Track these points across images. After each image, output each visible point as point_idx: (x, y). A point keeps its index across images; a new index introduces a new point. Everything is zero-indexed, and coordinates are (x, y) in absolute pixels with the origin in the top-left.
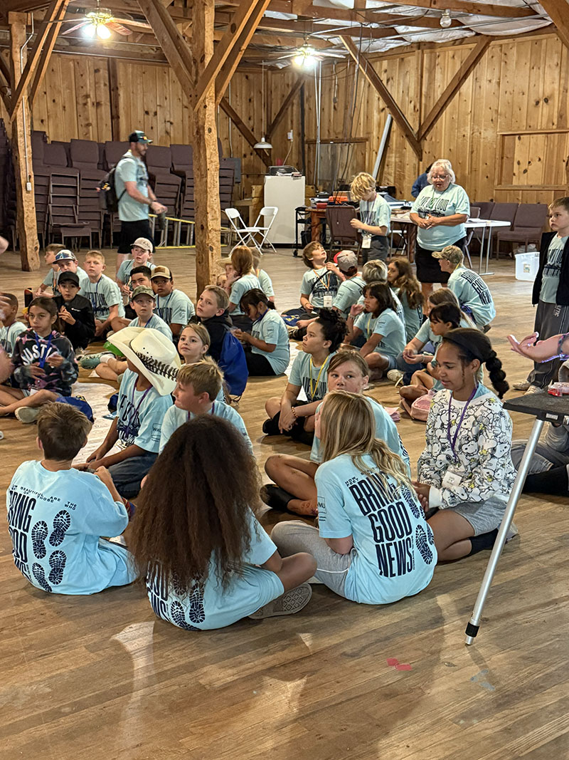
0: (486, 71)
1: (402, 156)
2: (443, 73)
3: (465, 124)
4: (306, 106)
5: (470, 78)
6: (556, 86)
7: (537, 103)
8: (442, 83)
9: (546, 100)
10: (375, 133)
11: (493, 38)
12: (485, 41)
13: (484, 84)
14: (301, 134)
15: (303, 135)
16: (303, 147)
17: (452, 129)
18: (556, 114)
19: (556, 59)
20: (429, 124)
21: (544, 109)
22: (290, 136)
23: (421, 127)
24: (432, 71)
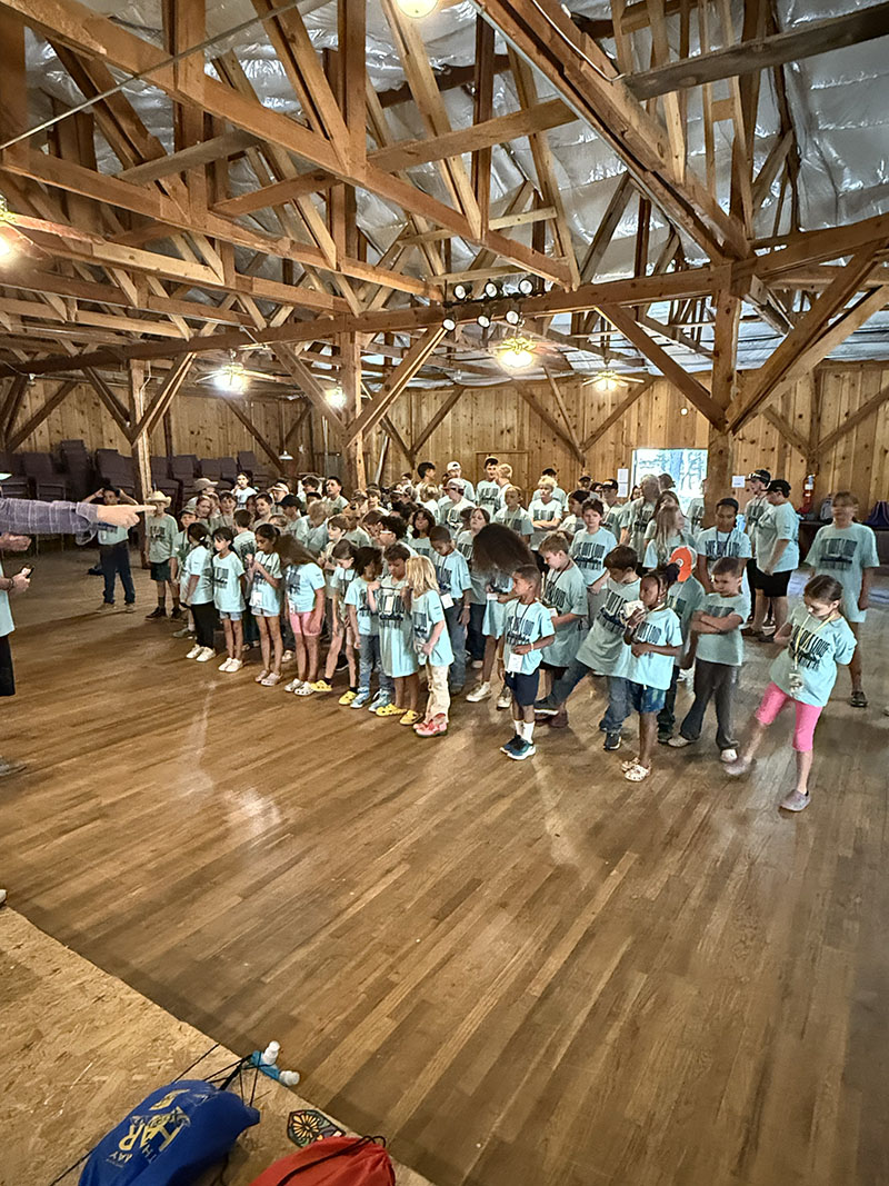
0: (462, 409)
1: (398, 466)
2: (428, 409)
3: (447, 444)
4: (314, 428)
5: (450, 413)
6: (516, 421)
7: (502, 432)
8: (427, 416)
9: (508, 431)
10: (374, 449)
11: (466, 387)
12: (459, 388)
13: (460, 417)
14: (310, 448)
15: (312, 449)
16: (313, 458)
17: (437, 448)
18: (516, 440)
19: (514, 403)
20: (419, 444)
21: (507, 437)
22: (301, 449)
23: (412, 447)
24: (419, 408)
